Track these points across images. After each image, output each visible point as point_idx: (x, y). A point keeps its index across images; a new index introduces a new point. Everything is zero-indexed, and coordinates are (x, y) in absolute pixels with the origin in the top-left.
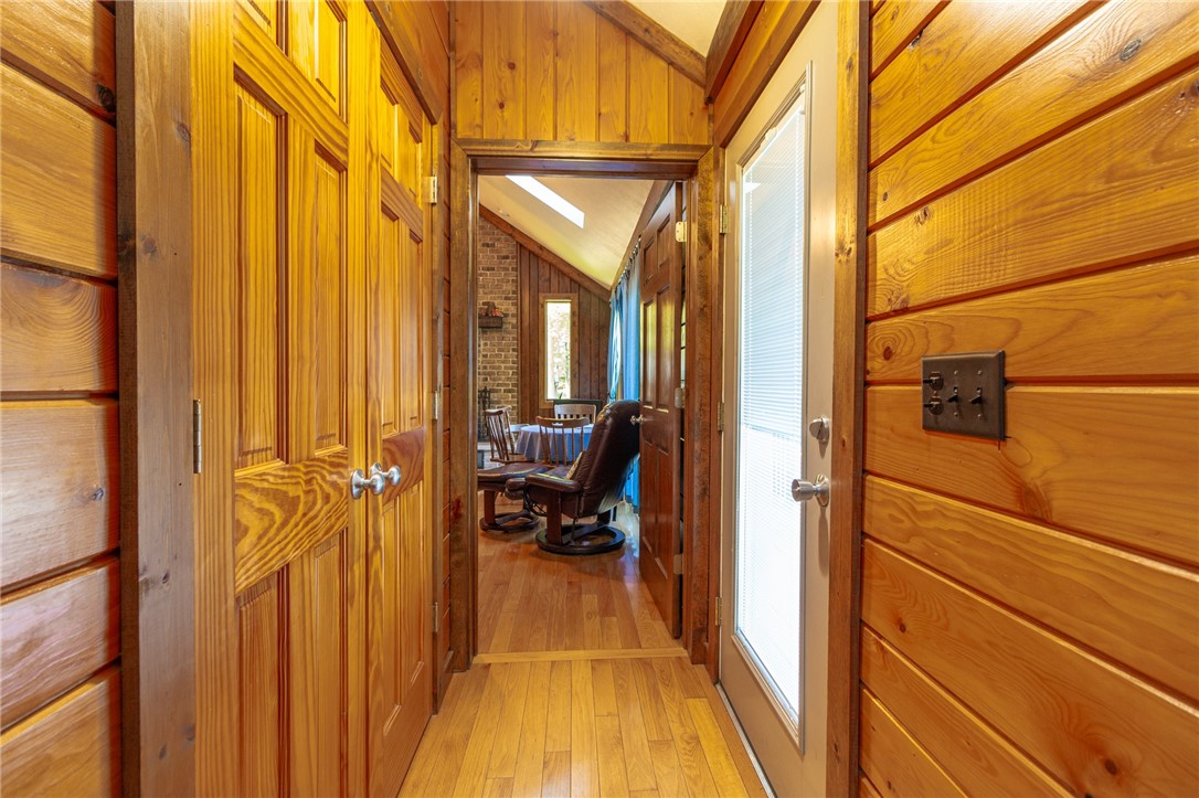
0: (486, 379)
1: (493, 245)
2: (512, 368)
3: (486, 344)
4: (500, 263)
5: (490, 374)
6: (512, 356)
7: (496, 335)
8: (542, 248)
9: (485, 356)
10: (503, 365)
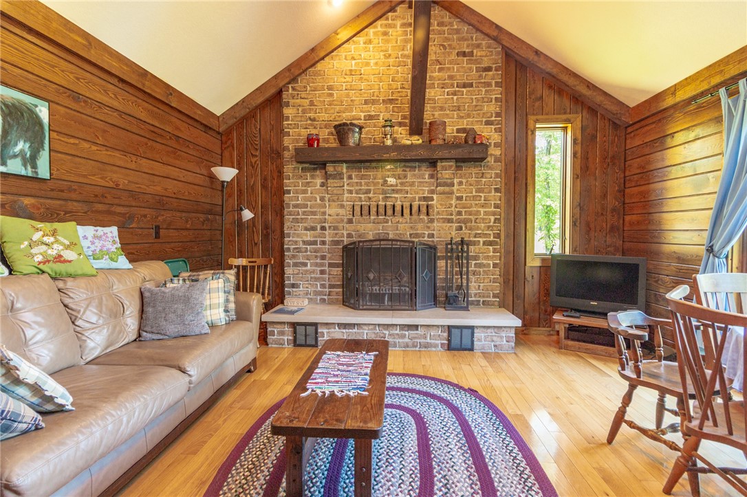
0: (461, 228)
1: (471, 54)
2: (494, 214)
3: (460, 183)
4: (480, 76)
5: (465, 221)
6: (495, 198)
7: (474, 171)
8: (537, 52)
9: (460, 198)
10: (482, 210)
